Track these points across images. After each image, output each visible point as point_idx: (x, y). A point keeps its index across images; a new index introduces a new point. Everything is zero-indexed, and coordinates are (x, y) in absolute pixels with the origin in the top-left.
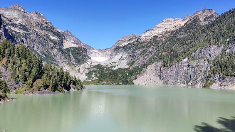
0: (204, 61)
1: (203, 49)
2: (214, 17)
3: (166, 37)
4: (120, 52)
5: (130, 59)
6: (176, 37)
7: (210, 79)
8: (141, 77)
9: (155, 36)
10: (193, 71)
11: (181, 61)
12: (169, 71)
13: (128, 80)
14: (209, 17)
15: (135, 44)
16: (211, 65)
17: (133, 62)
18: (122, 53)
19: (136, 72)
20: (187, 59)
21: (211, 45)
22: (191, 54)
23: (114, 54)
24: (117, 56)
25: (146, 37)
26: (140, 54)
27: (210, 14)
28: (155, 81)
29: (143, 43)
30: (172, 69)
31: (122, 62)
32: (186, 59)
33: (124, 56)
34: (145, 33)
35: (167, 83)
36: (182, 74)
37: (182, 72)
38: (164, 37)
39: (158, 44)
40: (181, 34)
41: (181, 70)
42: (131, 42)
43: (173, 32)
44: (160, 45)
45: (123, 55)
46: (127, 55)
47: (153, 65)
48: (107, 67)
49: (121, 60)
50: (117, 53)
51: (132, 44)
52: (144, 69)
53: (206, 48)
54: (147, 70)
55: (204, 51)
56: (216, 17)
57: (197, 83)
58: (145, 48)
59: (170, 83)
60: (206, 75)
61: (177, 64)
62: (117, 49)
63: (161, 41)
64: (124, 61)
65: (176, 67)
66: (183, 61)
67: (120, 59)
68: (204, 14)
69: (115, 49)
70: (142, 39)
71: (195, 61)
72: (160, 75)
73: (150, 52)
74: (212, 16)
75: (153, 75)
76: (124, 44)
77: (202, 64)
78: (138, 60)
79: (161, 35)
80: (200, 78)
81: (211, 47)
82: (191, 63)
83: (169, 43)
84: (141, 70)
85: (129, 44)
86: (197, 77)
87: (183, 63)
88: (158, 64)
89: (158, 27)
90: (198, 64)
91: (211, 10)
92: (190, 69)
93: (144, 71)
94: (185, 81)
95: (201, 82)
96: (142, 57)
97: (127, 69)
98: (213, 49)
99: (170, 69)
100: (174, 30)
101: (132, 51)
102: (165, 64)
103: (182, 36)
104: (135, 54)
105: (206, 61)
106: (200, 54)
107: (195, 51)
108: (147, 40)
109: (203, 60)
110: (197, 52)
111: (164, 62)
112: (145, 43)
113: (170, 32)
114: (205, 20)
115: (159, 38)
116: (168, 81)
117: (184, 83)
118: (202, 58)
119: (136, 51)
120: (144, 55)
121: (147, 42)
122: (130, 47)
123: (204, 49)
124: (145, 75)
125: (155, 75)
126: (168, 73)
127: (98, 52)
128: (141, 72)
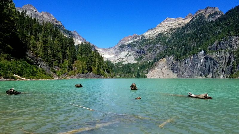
0: (225, 52)
1: (221, 40)
2: (218, 14)
3: (172, 33)
4: (125, 50)
5: (137, 55)
6: (183, 33)
7: (236, 70)
8: (153, 71)
9: (160, 33)
10: (212, 63)
11: (197, 53)
12: (184, 64)
13: (141, 74)
14: (213, 15)
15: (140, 41)
16: (235, 56)
17: (141, 58)
18: (127, 50)
19: (147, 66)
20: (204, 52)
21: (232, 36)
22: (208, 46)
23: (119, 51)
24: (122, 53)
25: (150, 35)
26: (148, 50)
27: (214, 12)
28: (168, 75)
29: (148, 40)
30: (187, 62)
31: (129, 58)
32: (202, 52)
33: (130, 53)
34: (147, 32)
35: (182, 76)
36: (198, 67)
37: (198, 65)
38: (169, 34)
39: (165, 40)
40: (187, 30)
41: (197, 63)
42: (135, 40)
43: (179, 28)
44: (167, 41)
45: (128, 52)
46: (133, 51)
47: (165, 59)
48: (116, 63)
49: (128, 56)
50: (122, 51)
51: (137, 42)
52: (156, 63)
53: (225, 39)
54: (159, 64)
55: (224, 42)
56: (220, 14)
57: (218, 75)
58: (152, 45)
59: (186, 76)
60: (230, 66)
61: (192, 57)
62: (122, 47)
63: (167, 38)
64: (131, 57)
65: (192, 60)
66: (199, 54)
67: (126, 56)
68: (208, 11)
69: (120, 47)
70: (147, 37)
71: (214, 53)
72: (172, 68)
73: (158, 48)
74: (216, 13)
75: (165, 69)
76: (128, 42)
77: (223, 55)
78: (146, 56)
79: (166, 32)
80: (221, 70)
81: (232, 38)
82: (209, 55)
83: (177, 39)
84: (153, 64)
85: (134, 42)
86: (218, 69)
87: (200, 56)
88: (170, 58)
89: (160, 27)
90: (218, 55)
91: (214, 7)
92: (209, 61)
93: (155, 65)
94: (203, 74)
95: (223, 74)
96: (149, 52)
97: (136, 64)
98: (234, 40)
99: (184, 62)
100: (179, 27)
101: (138, 47)
102: (177, 58)
103: (189, 32)
104: (143, 50)
105: (227, 53)
106: (219, 46)
107: (212, 44)
108: (152, 37)
109: (223, 51)
110: (215, 44)
111: (176, 55)
112: (150, 40)
113: (175, 29)
114: (209, 17)
115: (165, 34)
116: (183, 74)
117: (201, 75)
118: (222, 49)
119: (143, 47)
120: (151, 50)
121: (152, 39)
122: (135, 45)
123: (223, 41)
124: (156, 69)
125: (167, 69)
126: (182, 67)
127: (102, 51)
128: (152, 66)
